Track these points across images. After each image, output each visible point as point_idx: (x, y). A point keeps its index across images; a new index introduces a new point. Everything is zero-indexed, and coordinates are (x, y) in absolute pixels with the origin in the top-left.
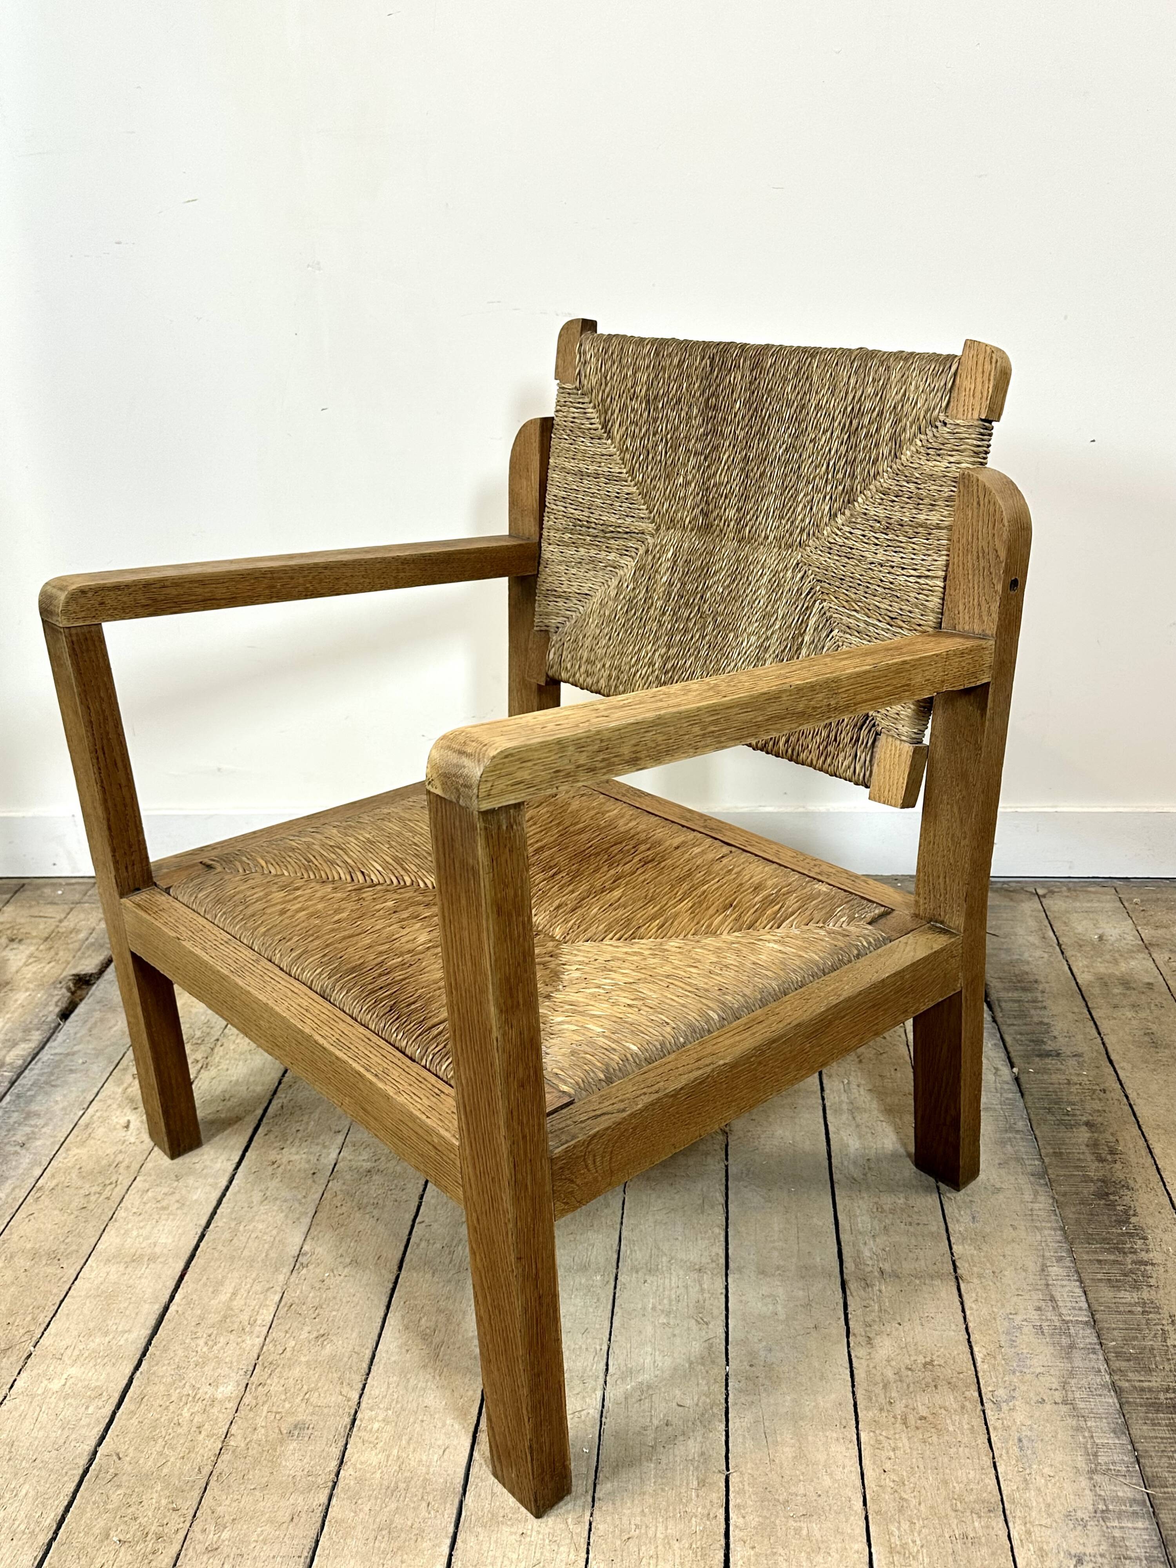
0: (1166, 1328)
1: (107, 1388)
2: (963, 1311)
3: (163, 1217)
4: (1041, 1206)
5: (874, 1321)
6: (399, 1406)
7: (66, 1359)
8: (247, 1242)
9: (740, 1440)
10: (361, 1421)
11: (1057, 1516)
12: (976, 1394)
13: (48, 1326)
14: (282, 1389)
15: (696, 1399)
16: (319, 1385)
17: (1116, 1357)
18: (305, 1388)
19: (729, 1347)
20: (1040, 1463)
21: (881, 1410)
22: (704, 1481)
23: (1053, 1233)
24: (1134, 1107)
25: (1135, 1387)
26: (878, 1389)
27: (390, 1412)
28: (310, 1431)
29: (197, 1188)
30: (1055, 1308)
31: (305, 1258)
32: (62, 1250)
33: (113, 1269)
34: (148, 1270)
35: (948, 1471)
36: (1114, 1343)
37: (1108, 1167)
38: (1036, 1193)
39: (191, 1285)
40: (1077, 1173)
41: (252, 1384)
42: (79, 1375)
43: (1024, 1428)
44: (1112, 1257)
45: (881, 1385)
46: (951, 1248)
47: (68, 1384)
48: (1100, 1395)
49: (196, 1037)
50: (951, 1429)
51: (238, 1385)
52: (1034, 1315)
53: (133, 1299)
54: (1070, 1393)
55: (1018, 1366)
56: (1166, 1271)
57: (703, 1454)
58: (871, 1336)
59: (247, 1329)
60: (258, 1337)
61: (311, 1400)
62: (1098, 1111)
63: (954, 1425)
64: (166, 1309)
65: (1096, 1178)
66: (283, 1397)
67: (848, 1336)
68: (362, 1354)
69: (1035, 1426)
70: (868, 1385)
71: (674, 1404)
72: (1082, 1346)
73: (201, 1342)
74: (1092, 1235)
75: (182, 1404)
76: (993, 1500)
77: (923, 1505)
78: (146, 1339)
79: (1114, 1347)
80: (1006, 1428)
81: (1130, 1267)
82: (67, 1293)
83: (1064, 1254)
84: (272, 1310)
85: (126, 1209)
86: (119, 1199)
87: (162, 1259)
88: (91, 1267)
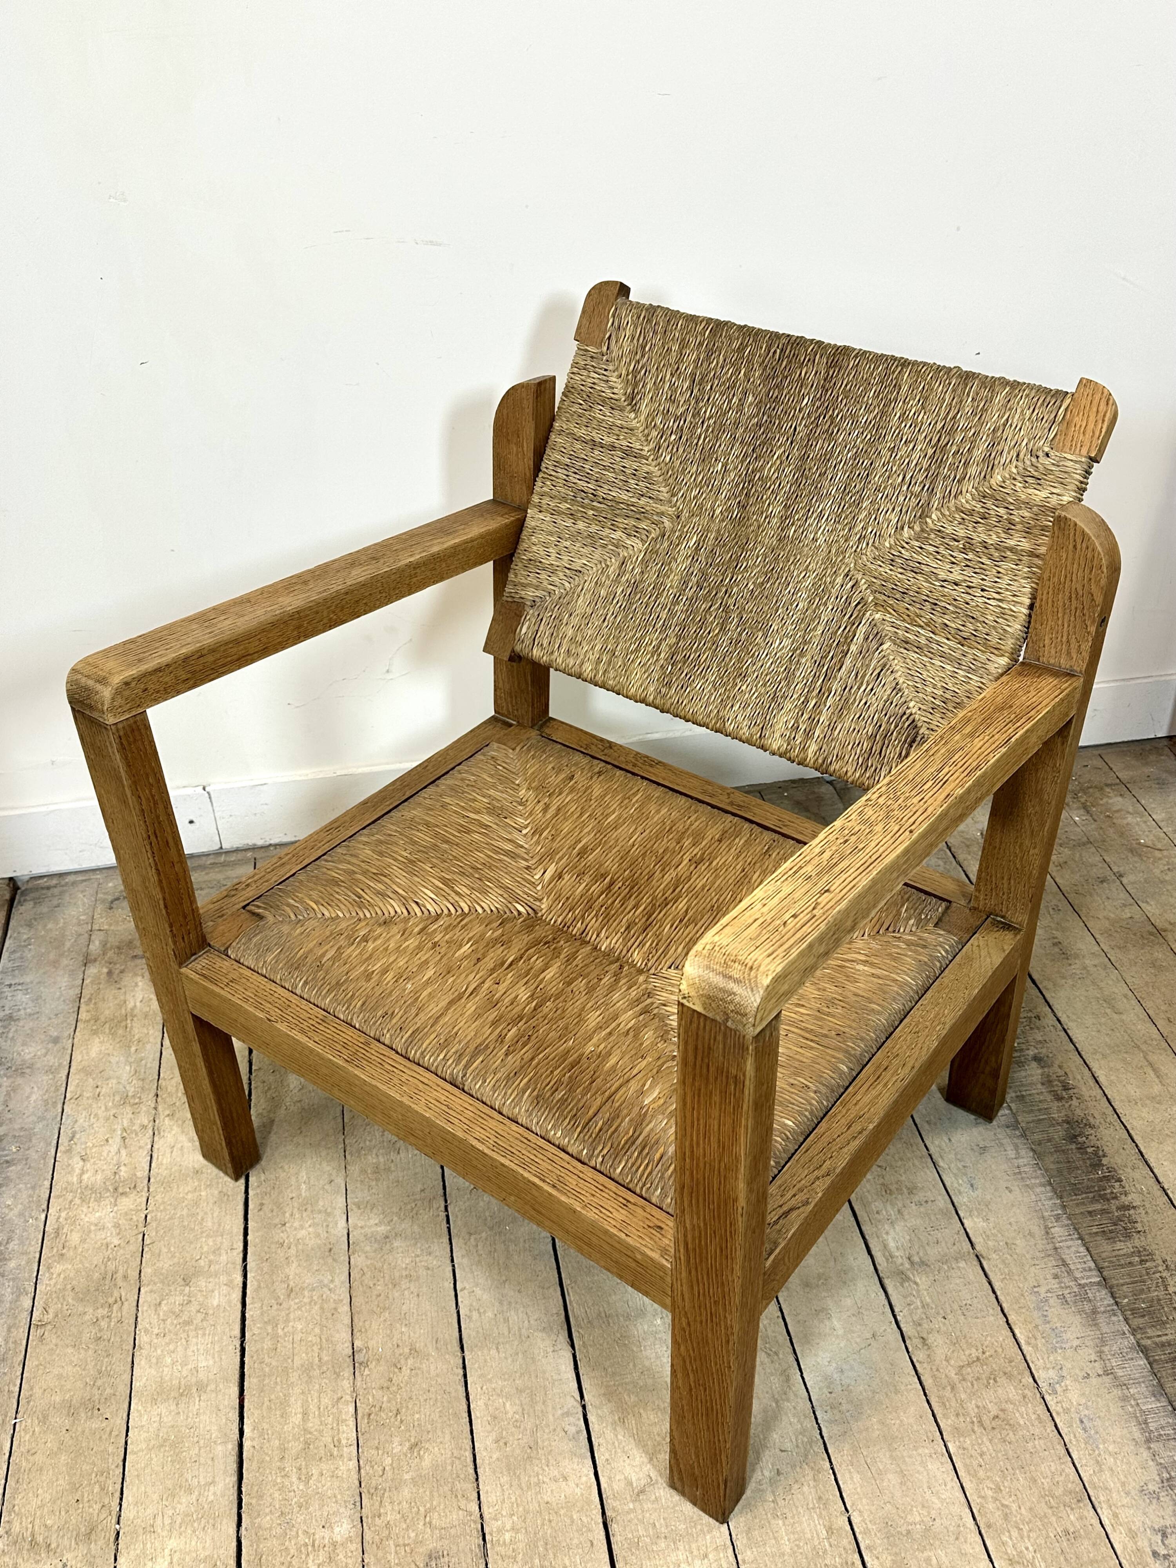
0: (1164, 1274)
1: (219, 1556)
2: (994, 1292)
3: (192, 1334)
4: (1025, 1161)
5: (922, 1319)
6: (521, 1509)
7: (160, 1531)
8: (293, 1348)
9: (847, 1475)
10: (491, 1535)
11: (1133, 1493)
12: (1031, 1380)
13: (122, 1493)
14: (398, 1516)
15: (794, 1440)
16: (434, 1503)
17: (1133, 1314)
18: (422, 1509)
19: (805, 1375)
20: (1104, 1443)
21: (957, 1415)
22: (830, 1528)
23: (1043, 1189)
24: (1068, 1031)
25: (1156, 1343)
26: (948, 1393)
27: (515, 1518)
28: (446, 1559)
29: (213, 1291)
30: (1070, 1272)
31: (362, 1355)
32: (97, 1397)
33: (163, 1409)
34: (201, 1403)
35: (1032, 1468)
36: (1126, 1300)
37: (1067, 1105)
38: (1016, 1148)
39: (256, 1412)
40: (1041, 1117)
41: (367, 1517)
42: (182, 1547)
43: (1081, 1408)
44: (1098, 1206)
45: (949, 1388)
46: (963, 1224)
47: (175, 1560)
48: (1132, 1359)
49: (130, 1094)
50: (1022, 1422)
51: (353, 1521)
52: (1054, 1284)
53: (202, 1442)
54: (1107, 1362)
55: (1057, 1343)
56: (1146, 1213)
57: (820, 1498)
58: (925, 1336)
59: (335, 1453)
60: (350, 1460)
61: (434, 1522)
62: (1040, 1042)
63: (1023, 1418)
64: (241, 1446)
65: (1060, 1120)
66: (404, 1526)
67: (904, 1341)
68: (463, 1458)
69: (1090, 1404)
70: (938, 1391)
71: (777, 1450)
72: (1102, 1309)
73: (294, 1479)
74: (1075, 1184)
75: (303, 1557)
76: (1077, 1490)
77: (1022, 1508)
78: (236, 1488)
79: (1128, 1304)
80: (1067, 1411)
81: (1116, 1214)
82: (126, 1449)
83: (1060, 1212)
84: (352, 1423)
85: (146, 1331)
86: (133, 1320)
87: (212, 1387)
88: (138, 1411)
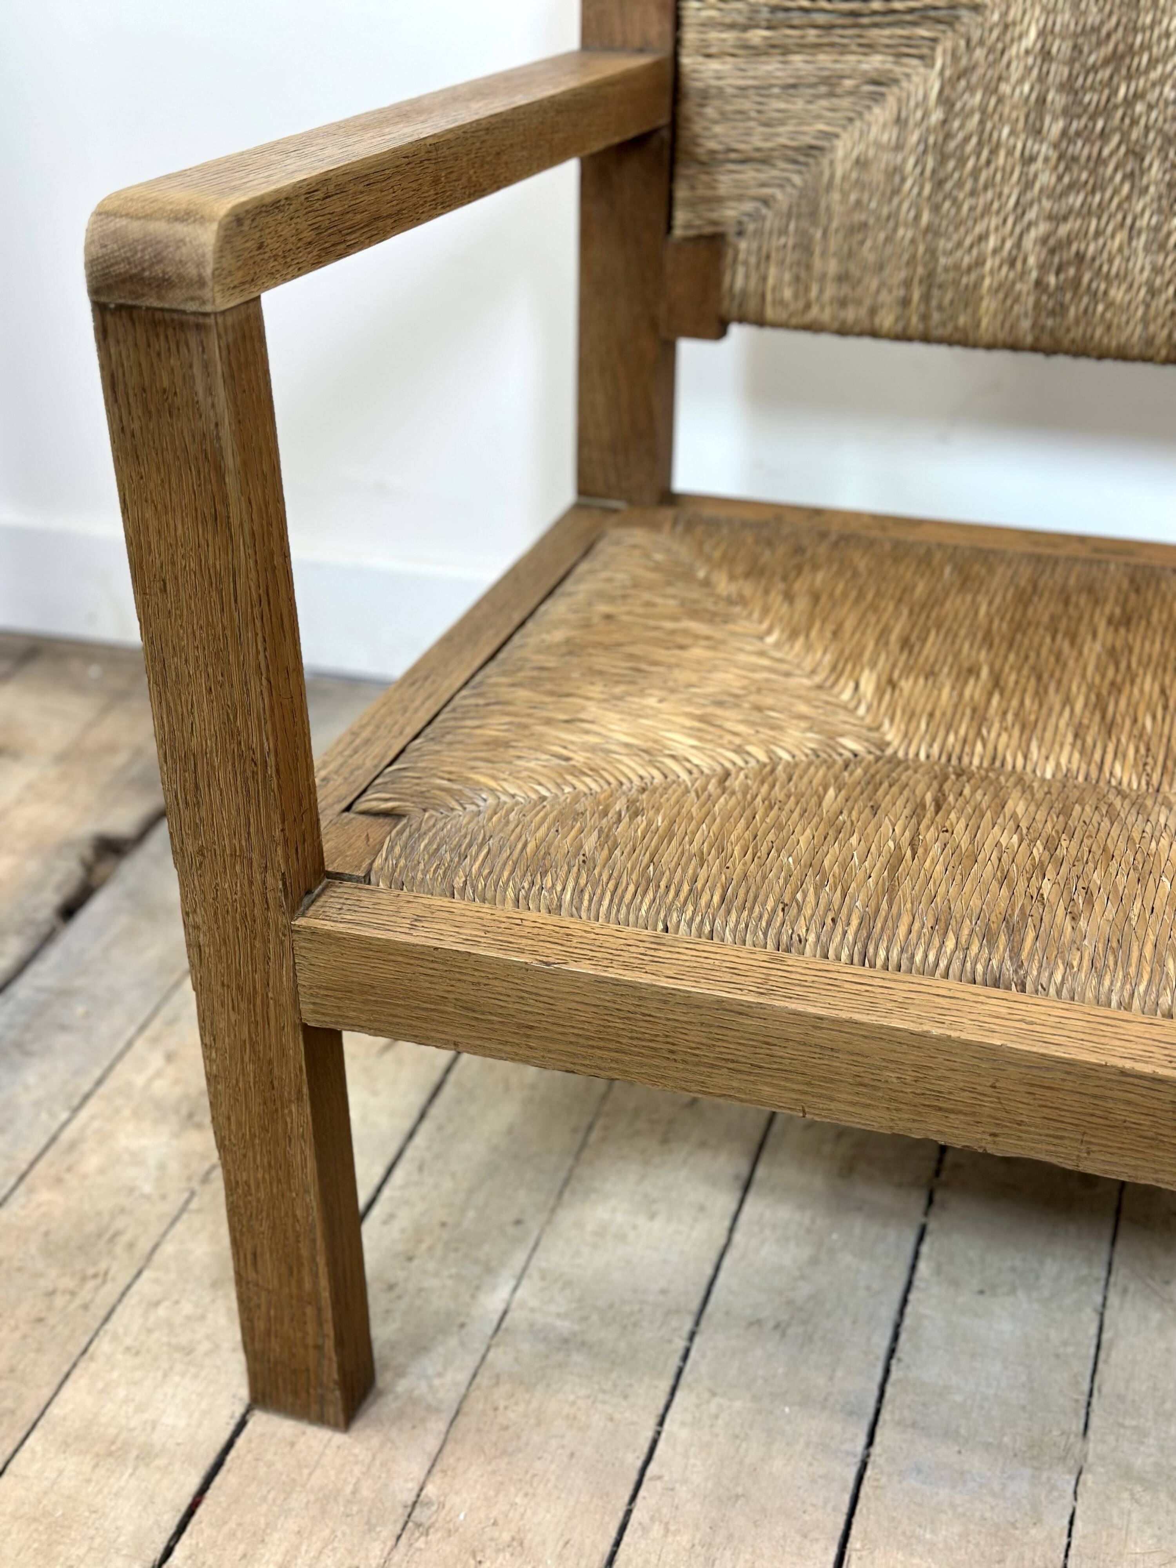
3: (179, 1367)
31: (427, 1512)
33: (70, 1464)
34: (133, 1480)
53: (98, 1540)
85: (115, 1337)
86: (103, 1313)
87: (161, 1462)
88: (33, 1452)
